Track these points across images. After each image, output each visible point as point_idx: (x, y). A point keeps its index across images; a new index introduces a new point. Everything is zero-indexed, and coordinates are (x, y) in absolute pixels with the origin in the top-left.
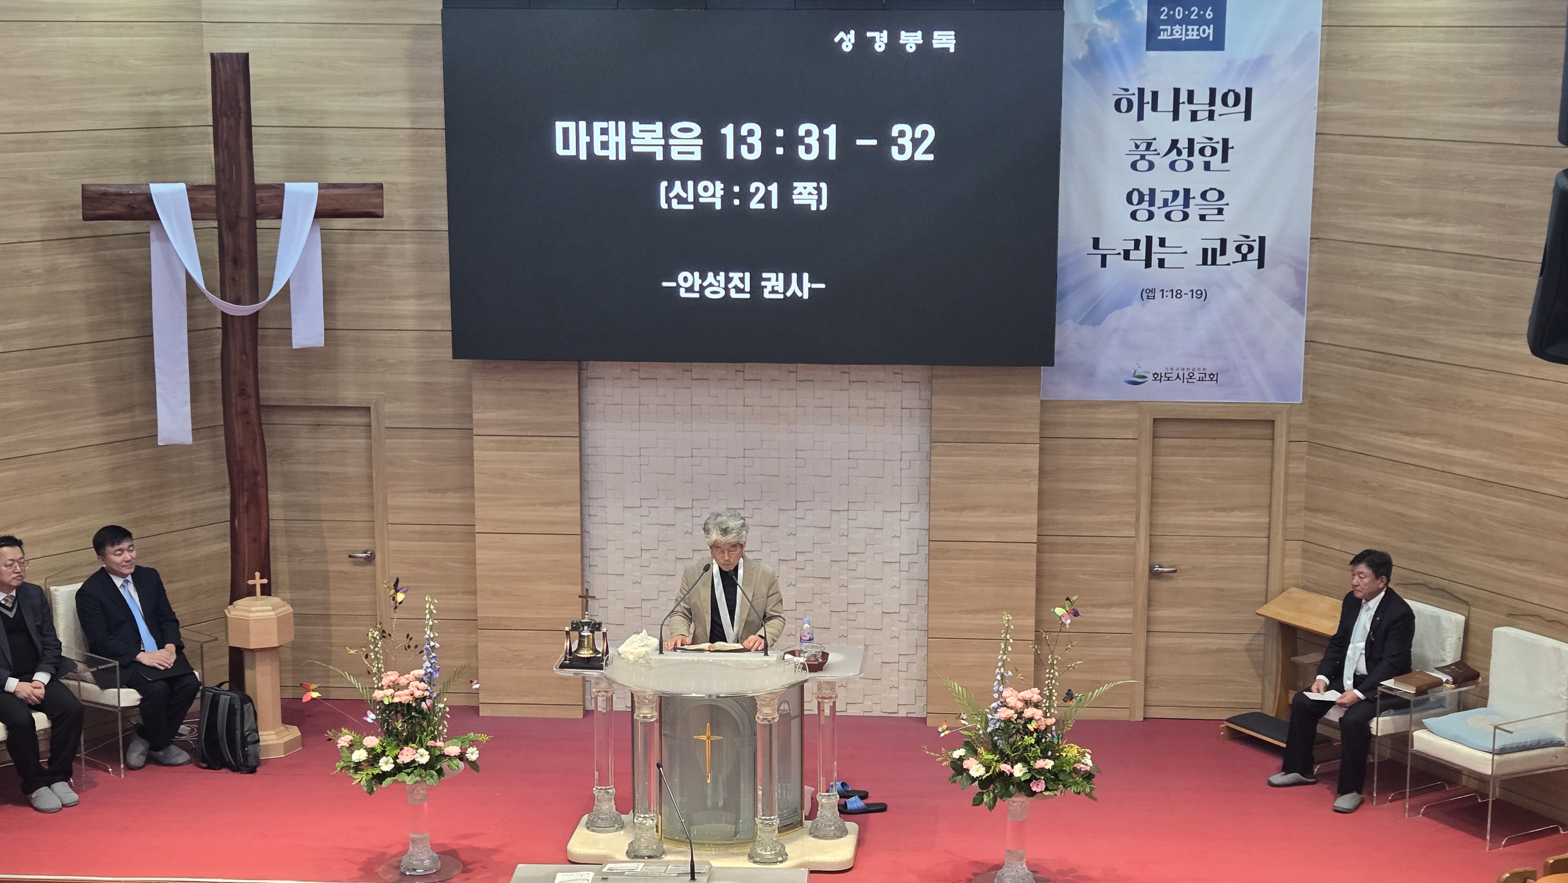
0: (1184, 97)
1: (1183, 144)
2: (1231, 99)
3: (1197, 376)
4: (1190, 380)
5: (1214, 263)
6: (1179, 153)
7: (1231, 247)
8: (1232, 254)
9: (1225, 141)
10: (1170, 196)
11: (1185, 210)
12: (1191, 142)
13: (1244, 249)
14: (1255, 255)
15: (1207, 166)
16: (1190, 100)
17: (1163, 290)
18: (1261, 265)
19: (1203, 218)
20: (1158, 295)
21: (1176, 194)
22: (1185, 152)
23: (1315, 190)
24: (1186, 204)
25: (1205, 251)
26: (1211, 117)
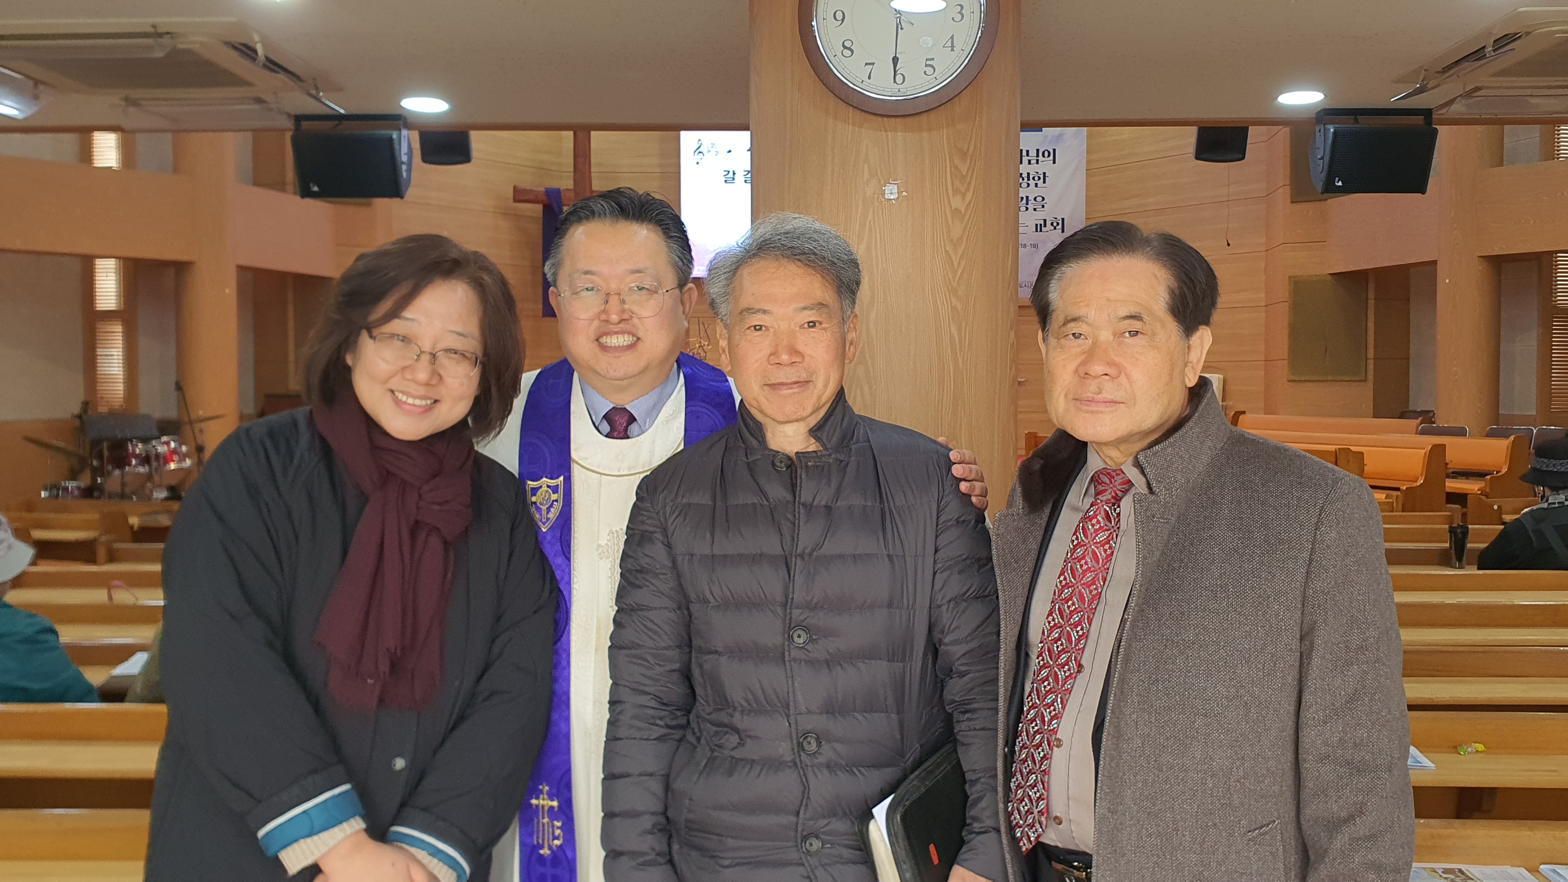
0: (1024, 153)
1: (1025, 175)
2: (1046, 154)
5: (1041, 231)
6: (1023, 179)
7: (1048, 223)
8: (1049, 227)
9: (1044, 173)
11: (1027, 206)
12: (1028, 174)
13: (1055, 224)
14: (1060, 226)
15: (1036, 185)
16: (1028, 155)
19: (1035, 210)
21: (1022, 198)
22: (1026, 179)
23: (1086, 196)
24: (1027, 204)
25: (1037, 225)
26: (1037, 163)
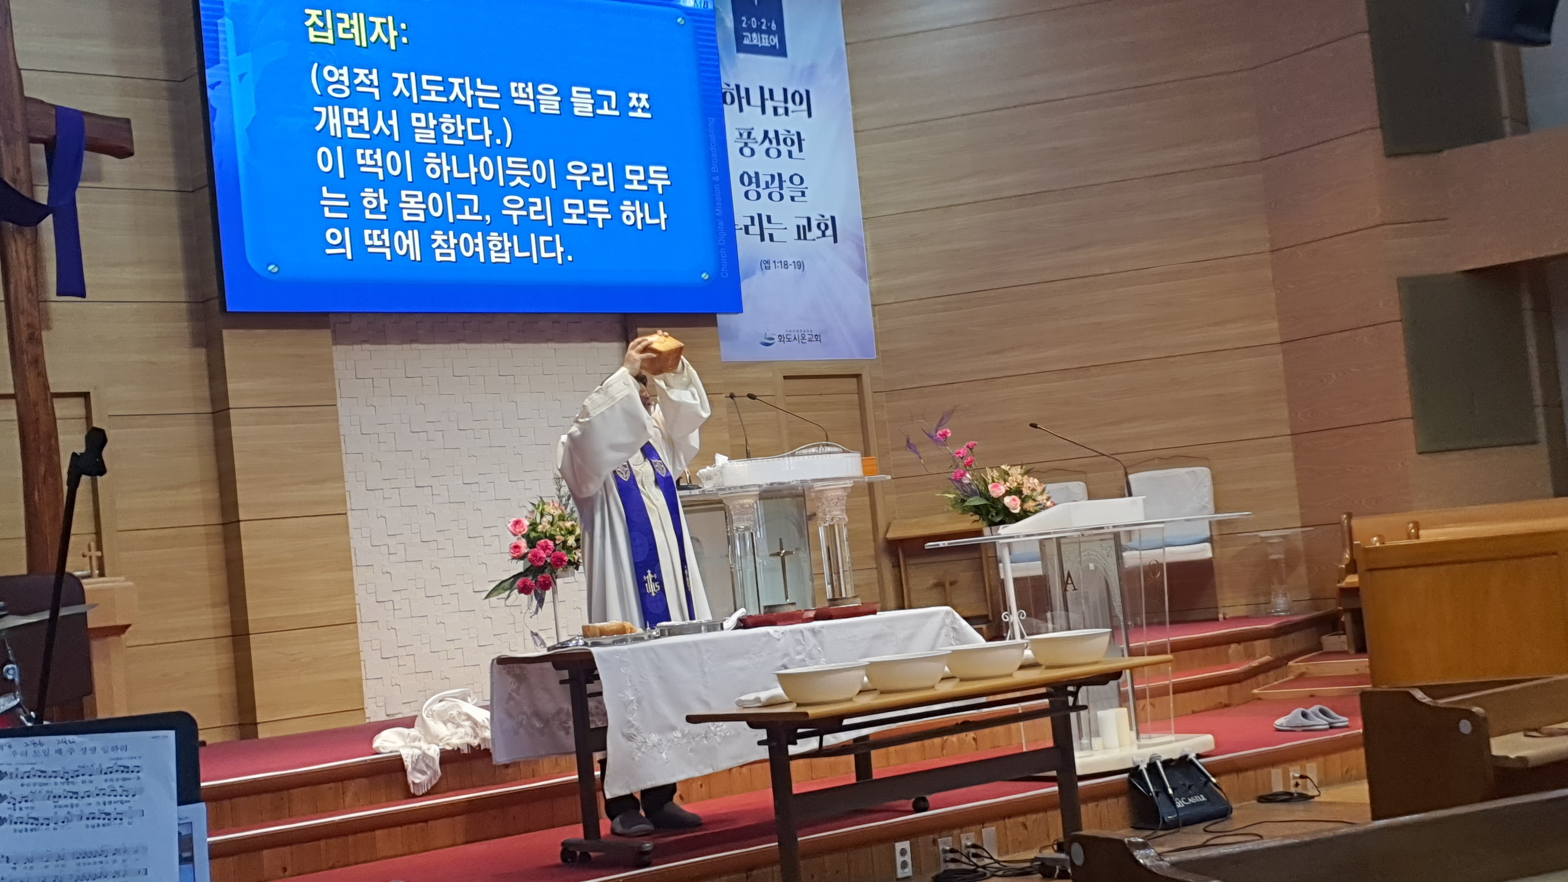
0: (767, 95)
1: (772, 135)
2: (797, 99)
3: (807, 337)
4: (803, 341)
5: (805, 238)
6: (771, 142)
7: (814, 224)
8: (815, 232)
9: (798, 134)
10: (769, 179)
11: (781, 191)
12: (776, 132)
13: (823, 227)
14: (830, 231)
15: (790, 156)
16: (772, 98)
17: (774, 262)
18: (835, 241)
19: (793, 199)
20: (772, 265)
21: (773, 177)
22: (774, 141)
23: (860, 178)
24: (781, 187)
25: (798, 227)
26: (787, 113)
